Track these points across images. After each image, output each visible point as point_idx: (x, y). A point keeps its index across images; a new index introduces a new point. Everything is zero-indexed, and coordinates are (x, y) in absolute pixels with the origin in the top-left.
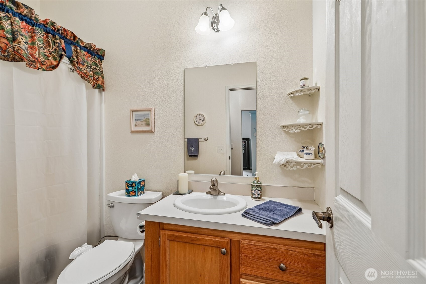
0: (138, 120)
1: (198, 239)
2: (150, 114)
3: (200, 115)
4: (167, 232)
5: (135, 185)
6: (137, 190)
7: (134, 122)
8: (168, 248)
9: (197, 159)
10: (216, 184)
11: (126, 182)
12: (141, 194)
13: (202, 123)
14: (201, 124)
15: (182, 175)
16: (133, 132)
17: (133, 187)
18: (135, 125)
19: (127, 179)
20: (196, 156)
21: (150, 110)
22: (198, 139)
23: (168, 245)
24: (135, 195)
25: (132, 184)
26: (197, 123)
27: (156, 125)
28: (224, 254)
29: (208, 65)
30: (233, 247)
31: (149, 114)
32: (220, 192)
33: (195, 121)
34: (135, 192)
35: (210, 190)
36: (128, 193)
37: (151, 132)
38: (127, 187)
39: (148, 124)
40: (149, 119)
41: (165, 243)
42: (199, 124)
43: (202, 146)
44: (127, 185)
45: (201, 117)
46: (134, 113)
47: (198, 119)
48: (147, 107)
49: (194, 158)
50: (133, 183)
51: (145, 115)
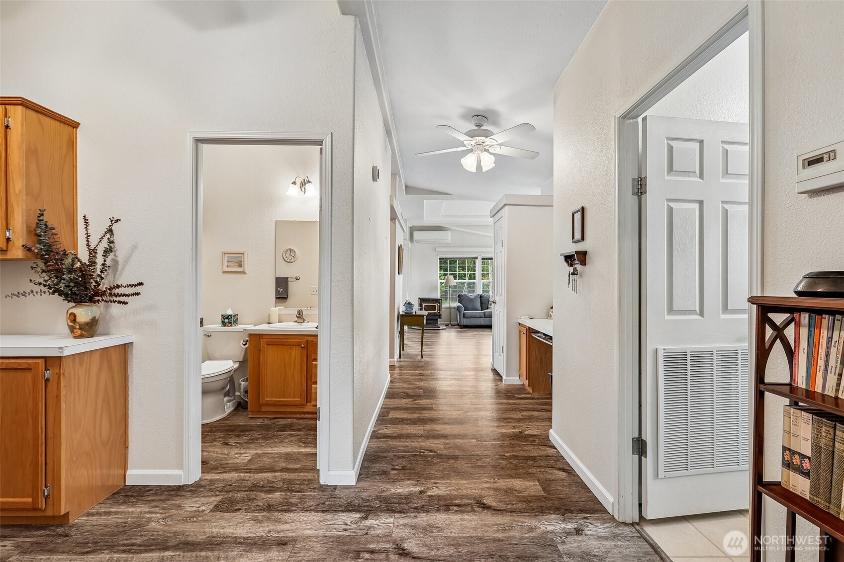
0: (230, 261)
1: (287, 342)
2: (243, 258)
3: (290, 250)
4: (266, 340)
5: (231, 318)
6: (232, 321)
7: (226, 263)
8: (266, 350)
9: (286, 302)
10: (301, 314)
11: (222, 316)
12: (235, 325)
13: (293, 259)
14: (291, 261)
15: (273, 309)
16: (224, 272)
17: (229, 319)
18: (227, 266)
19: (223, 313)
20: (286, 298)
21: (243, 254)
22: (288, 278)
23: (266, 348)
24: (231, 326)
25: (228, 317)
26: (286, 259)
27: (248, 266)
28: (303, 347)
29: (296, 220)
30: (308, 345)
31: (241, 257)
32: (304, 320)
33: (285, 257)
34: (231, 323)
35: (296, 319)
36: (224, 324)
37: (244, 273)
38: (223, 320)
39: (240, 266)
40: (241, 261)
41: (264, 347)
42: (288, 261)
43: (293, 286)
44: (223, 318)
45: (292, 253)
46: (226, 255)
47: (288, 255)
48: (241, 251)
49: (284, 300)
50: (229, 315)
51: (237, 257)
